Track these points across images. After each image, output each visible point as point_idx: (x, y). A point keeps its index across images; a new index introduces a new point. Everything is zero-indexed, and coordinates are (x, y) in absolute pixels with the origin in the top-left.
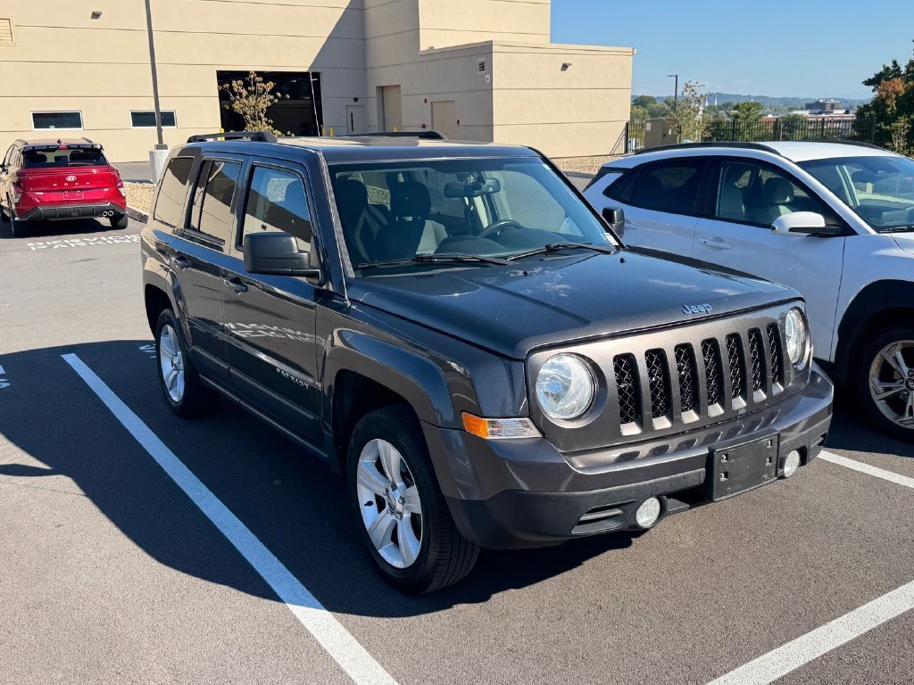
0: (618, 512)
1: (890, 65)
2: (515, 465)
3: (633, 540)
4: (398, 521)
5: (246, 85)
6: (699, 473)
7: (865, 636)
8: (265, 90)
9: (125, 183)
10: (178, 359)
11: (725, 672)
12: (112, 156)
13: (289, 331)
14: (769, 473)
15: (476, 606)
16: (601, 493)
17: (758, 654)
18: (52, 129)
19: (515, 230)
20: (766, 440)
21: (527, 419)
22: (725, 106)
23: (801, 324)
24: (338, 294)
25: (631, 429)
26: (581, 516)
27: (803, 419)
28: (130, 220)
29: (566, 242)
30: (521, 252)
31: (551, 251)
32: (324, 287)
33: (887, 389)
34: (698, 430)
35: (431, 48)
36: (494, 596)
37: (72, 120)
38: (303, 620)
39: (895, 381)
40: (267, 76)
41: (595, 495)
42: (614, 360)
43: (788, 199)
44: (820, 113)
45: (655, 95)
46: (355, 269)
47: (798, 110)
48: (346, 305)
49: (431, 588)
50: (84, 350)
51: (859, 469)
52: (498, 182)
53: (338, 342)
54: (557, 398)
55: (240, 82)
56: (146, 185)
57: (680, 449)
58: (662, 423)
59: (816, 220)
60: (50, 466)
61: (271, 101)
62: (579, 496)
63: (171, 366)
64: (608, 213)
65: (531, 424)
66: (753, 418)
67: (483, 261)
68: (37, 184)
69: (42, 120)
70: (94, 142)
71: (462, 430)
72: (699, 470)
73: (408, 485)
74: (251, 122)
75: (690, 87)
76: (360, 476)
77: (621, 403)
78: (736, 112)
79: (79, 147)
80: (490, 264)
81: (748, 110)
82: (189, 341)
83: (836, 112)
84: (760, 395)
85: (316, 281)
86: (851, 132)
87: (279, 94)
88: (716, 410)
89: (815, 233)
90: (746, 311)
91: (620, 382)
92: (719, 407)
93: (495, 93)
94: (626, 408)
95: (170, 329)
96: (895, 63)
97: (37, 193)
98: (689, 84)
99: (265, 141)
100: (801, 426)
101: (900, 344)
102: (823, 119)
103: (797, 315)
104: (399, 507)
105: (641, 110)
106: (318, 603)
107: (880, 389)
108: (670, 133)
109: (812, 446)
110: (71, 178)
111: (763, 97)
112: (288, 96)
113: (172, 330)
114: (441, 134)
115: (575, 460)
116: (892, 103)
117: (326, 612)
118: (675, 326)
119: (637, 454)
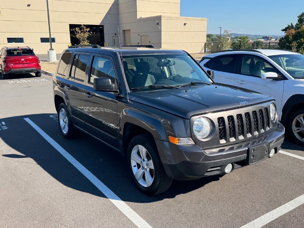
0: (219, 168)
1: (290, 25)
2: (186, 152)
3: (220, 178)
4: (145, 172)
5: (81, 29)
6: (245, 156)
7: (297, 208)
8: (87, 31)
9: (41, 62)
10: (66, 119)
11: (254, 220)
12: (36, 52)
13: (102, 109)
14: (266, 156)
15: (171, 199)
16: (214, 162)
17: (263, 214)
18: (14, 43)
19: (179, 78)
20: (265, 145)
21: (190, 138)
22: (236, 38)
23: (274, 108)
24: (125, 98)
25: (223, 141)
26: (208, 169)
27: (275, 139)
28: (42, 74)
29: (196, 81)
30: (183, 85)
31: (193, 84)
32: (120, 95)
33: (298, 130)
34: (243, 142)
35: (141, 18)
36: (177, 196)
37: (21, 40)
38: (115, 204)
39: (301, 127)
40: (87, 26)
41: (212, 163)
42: (218, 119)
43: (263, 68)
44: (267, 40)
45: (213, 34)
46: (130, 90)
47: (260, 39)
48: (128, 101)
49: (157, 193)
50: (31, 117)
51: (290, 155)
52: (174, 62)
53: (124, 114)
54: (199, 131)
55: (78, 28)
56: (46, 62)
57: (238, 148)
58: (233, 140)
59: (275, 75)
60: (24, 154)
61: (89, 34)
62: (207, 163)
63: (63, 122)
64: (209, 72)
65: (191, 140)
66: (260, 138)
67: (171, 87)
68: (11, 62)
69: (10, 40)
70: (30, 48)
71: (169, 142)
72: (244, 155)
73: (149, 160)
74: (82, 41)
75: (226, 31)
76: (132, 157)
77: (220, 133)
78: (240, 39)
79: (25, 49)
80: (173, 88)
81: (244, 39)
82: (71, 113)
83: (272, 40)
84: (262, 131)
85: (117, 94)
86: (277, 46)
87: (92, 32)
88: (249, 135)
89: (275, 79)
90: (258, 104)
91: (219, 126)
92: (250, 134)
93: (162, 33)
94: (221, 135)
95: (63, 109)
96: (292, 24)
97: (11, 65)
98: (226, 30)
99: (97, 48)
100: (274, 142)
101: (302, 115)
102: (270, 42)
103: (273, 105)
104: (146, 167)
105: (209, 39)
106: (119, 199)
107: (296, 129)
108: (219, 46)
109: (278, 147)
110: (23, 60)
111: (248, 35)
112: (94, 33)
113: (64, 110)
114: (153, 46)
115: (206, 151)
116: (291, 37)
117: (122, 201)
118: (235, 108)
119: (224, 149)
